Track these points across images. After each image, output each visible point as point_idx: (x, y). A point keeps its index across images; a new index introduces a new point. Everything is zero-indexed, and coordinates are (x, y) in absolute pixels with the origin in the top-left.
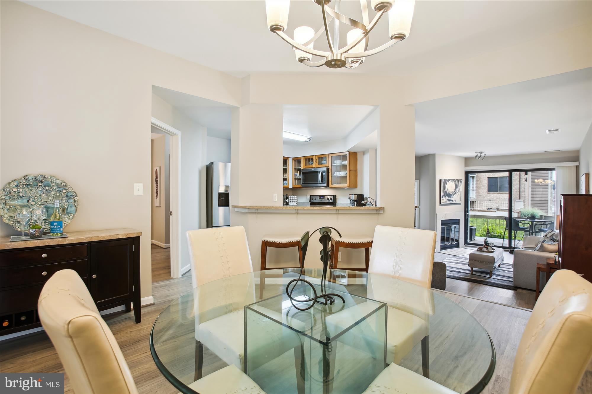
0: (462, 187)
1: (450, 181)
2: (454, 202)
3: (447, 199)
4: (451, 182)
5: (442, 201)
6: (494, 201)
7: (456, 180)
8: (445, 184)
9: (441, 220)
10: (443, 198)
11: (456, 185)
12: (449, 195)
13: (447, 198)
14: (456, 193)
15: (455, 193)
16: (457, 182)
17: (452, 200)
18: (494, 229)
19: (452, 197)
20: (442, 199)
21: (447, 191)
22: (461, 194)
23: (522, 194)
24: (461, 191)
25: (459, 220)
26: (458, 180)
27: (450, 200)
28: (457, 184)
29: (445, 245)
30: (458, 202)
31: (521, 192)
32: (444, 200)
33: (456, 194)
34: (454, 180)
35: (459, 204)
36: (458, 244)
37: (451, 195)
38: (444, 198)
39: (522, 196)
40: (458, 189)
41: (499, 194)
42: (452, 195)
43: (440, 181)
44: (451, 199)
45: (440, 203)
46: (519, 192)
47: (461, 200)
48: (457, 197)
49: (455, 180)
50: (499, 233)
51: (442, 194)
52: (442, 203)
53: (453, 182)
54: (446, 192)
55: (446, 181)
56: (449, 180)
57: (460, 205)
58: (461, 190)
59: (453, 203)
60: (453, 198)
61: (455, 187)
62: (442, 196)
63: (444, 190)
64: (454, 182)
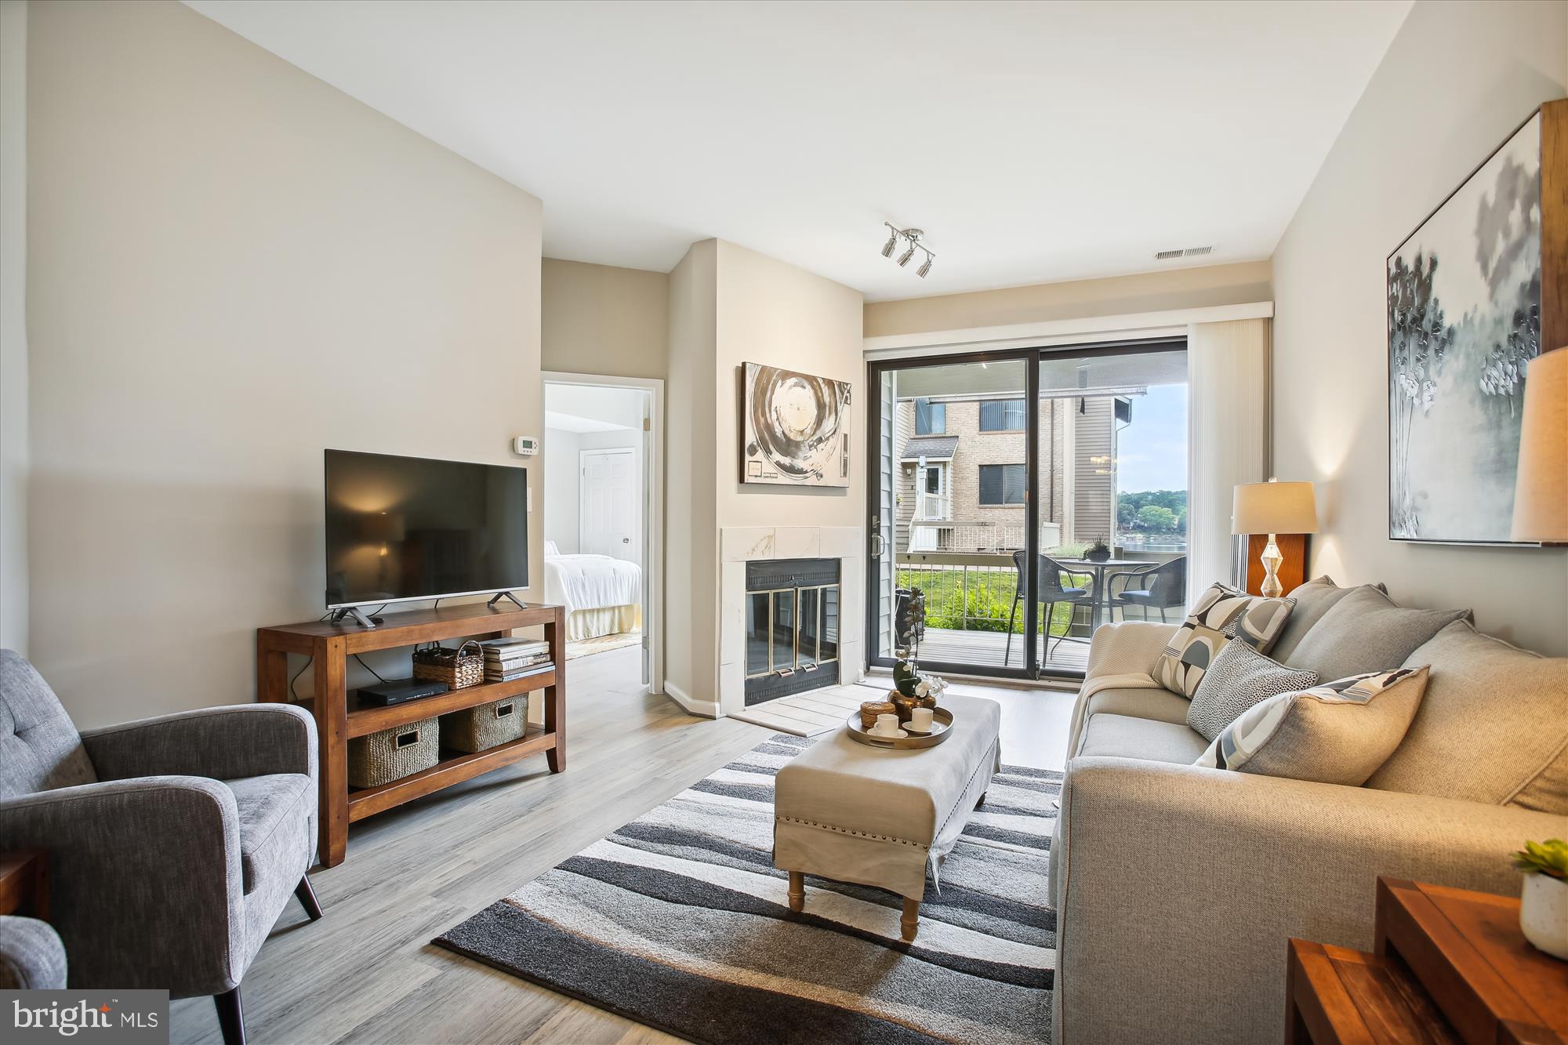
0: (853, 417)
1: (794, 380)
2: (812, 480)
3: (778, 464)
4: (796, 385)
5: (751, 469)
6: (993, 524)
7: (821, 381)
8: (762, 391)
9: (749, 564)
10: (756, 457)
11: (821, 406)
12: (788, 446)
13: (777, 456)
14: (820, 440)
15: (815, 438)
16: (825, 390)
17: (801, 471)
18: (984, 599)
19: (801, 454)
20: (748, 458)
21: (776, 424)
22: (845, 449)
23: (1056, 509)
24: (846, 436)
25: (837, 562)
26: (830, 383)
27: (790, 470)
28: (827, 399)
29: (772, 679)
30: (832, 478)
31: (1054, 505)
32: (761, 466)
33: (821, 446)
34: (811, 380)
35: (839, 490)
36: (836, 667)
37: (797, 445)
38: (760, 455)
39: (1056, 514)
40: (829, 424)
41: (1006, 511)
42: (804, 448)
43: (742, 372)
44: (799, 463)
45: (741, 479)
46: (1049, 505)
47: (845, 474)
48: (827, 459)
49: (815, 378)
50: (998, 611)
51: (751, 437)
52: (747, 479)
53: (808, 387)
54: (769, 428)
55: (769, 378)
56: (786, 375)
57: (845, 494)
58: (844, 428)
59: (808, 482)
60: (810, 461)
61: (815, 412)
62: (752, 446)
63: (762, 420)
64: (813, 387)
